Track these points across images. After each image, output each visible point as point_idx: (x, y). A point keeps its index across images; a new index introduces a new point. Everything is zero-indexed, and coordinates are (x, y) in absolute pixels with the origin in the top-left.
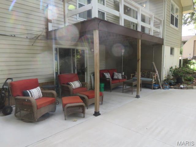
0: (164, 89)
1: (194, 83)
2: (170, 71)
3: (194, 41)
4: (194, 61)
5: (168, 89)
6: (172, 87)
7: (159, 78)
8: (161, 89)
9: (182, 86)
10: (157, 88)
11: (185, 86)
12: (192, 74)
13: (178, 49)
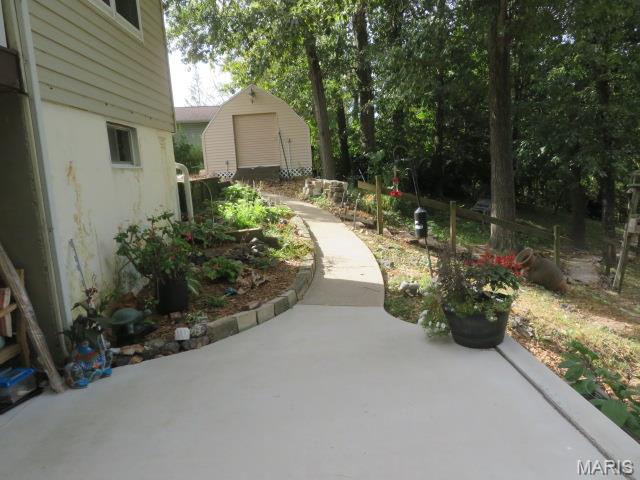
0: (77, 386)
1: (241, 291)
2: (123, 251)
3: (233, 116)
4: (238, 186)
5: (104, 375)
6: (130, 350)
7: (33, 322)
8: (54, 392)
9: (183, 333)
10: (22, 392)
11: (198, 328)
12: (232, 242)
13: (163, 139)
